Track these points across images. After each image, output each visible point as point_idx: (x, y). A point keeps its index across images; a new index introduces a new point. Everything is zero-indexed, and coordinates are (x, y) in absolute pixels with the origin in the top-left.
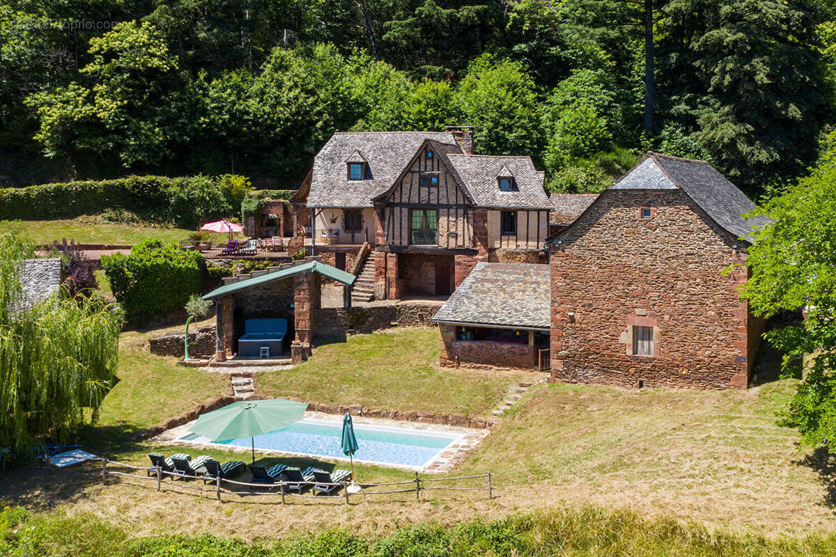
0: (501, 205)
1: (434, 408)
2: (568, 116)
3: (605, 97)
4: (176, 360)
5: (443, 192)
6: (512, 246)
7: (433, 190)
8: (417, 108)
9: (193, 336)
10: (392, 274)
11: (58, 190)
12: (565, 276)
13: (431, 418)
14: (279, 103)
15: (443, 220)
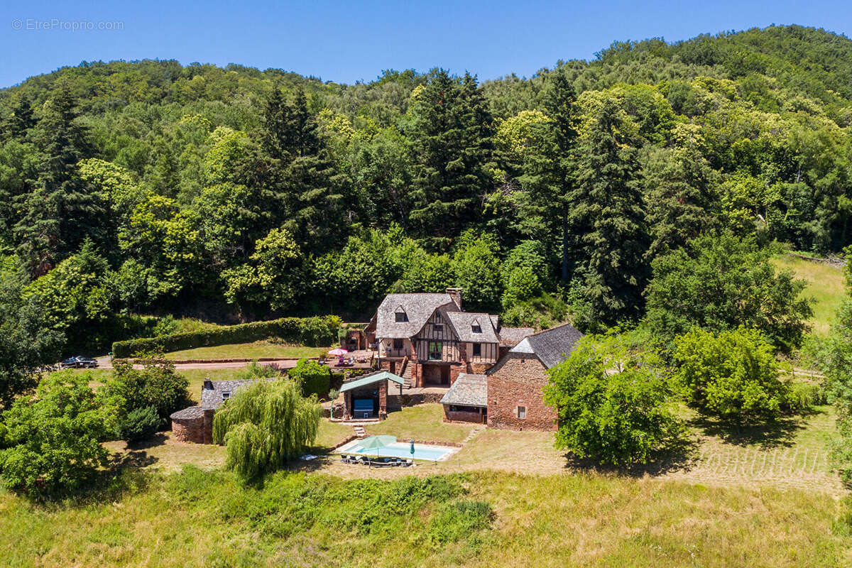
0: (474, 341)
1: (442, 439)
2: (517, 273)
3: (538, 259)
4: (327, 419)
5: (445, 334)
6: (479, 361)
7: (440, 332)
8: (430, 273)
9: (334, 409)
10: (420, 375)
11: (245, 327)
12: (493, 385)
13: (440, 444)
14: (354, 272)
15: (445, 348)
